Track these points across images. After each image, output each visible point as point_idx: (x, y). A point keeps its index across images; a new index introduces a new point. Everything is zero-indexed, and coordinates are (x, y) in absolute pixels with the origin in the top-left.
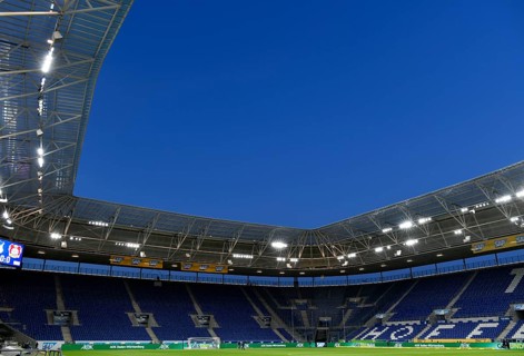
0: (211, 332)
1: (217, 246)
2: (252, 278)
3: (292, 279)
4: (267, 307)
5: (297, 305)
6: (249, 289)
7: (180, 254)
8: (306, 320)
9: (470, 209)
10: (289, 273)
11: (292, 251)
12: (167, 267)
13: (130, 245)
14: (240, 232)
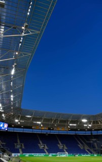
0: (65, 151)
1: (64, 122)
2: (76, 132)
3: (90, 132)
4: (83, 142)
5: (92, 141)
6: (76, 136)
7: (53, 125)
8: (96, 146)
10: (89, 130)
11: (89, 122)
12: (49, 129)
13: (38, 123)
14: (71, 117)
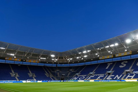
0: (34, 78)
1: (36, 56)
2: (45, 64)
3: (56, 65)
4: (49, 72)
5: (56, 71)
6: (44, 67)
7: (26, 57)
8: (59, 75)
9: (100, 49)
10: (55, 63)
11: (56, 57)
12: (22, 61)
14: (43, 52)
